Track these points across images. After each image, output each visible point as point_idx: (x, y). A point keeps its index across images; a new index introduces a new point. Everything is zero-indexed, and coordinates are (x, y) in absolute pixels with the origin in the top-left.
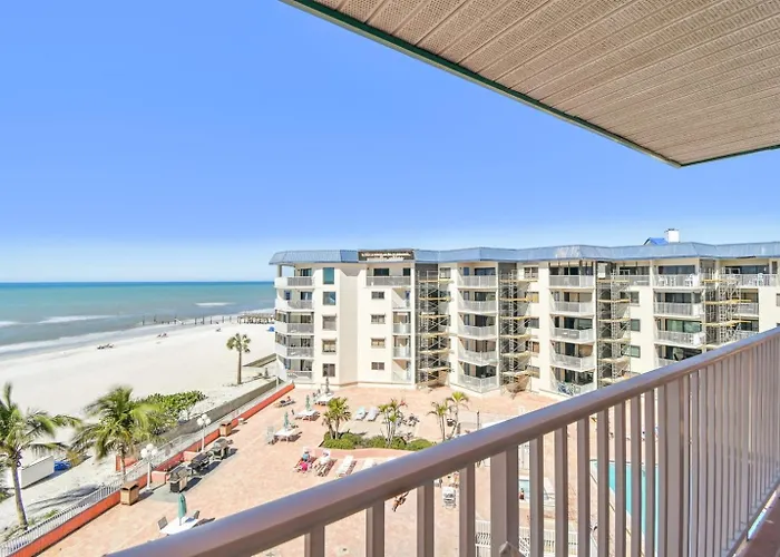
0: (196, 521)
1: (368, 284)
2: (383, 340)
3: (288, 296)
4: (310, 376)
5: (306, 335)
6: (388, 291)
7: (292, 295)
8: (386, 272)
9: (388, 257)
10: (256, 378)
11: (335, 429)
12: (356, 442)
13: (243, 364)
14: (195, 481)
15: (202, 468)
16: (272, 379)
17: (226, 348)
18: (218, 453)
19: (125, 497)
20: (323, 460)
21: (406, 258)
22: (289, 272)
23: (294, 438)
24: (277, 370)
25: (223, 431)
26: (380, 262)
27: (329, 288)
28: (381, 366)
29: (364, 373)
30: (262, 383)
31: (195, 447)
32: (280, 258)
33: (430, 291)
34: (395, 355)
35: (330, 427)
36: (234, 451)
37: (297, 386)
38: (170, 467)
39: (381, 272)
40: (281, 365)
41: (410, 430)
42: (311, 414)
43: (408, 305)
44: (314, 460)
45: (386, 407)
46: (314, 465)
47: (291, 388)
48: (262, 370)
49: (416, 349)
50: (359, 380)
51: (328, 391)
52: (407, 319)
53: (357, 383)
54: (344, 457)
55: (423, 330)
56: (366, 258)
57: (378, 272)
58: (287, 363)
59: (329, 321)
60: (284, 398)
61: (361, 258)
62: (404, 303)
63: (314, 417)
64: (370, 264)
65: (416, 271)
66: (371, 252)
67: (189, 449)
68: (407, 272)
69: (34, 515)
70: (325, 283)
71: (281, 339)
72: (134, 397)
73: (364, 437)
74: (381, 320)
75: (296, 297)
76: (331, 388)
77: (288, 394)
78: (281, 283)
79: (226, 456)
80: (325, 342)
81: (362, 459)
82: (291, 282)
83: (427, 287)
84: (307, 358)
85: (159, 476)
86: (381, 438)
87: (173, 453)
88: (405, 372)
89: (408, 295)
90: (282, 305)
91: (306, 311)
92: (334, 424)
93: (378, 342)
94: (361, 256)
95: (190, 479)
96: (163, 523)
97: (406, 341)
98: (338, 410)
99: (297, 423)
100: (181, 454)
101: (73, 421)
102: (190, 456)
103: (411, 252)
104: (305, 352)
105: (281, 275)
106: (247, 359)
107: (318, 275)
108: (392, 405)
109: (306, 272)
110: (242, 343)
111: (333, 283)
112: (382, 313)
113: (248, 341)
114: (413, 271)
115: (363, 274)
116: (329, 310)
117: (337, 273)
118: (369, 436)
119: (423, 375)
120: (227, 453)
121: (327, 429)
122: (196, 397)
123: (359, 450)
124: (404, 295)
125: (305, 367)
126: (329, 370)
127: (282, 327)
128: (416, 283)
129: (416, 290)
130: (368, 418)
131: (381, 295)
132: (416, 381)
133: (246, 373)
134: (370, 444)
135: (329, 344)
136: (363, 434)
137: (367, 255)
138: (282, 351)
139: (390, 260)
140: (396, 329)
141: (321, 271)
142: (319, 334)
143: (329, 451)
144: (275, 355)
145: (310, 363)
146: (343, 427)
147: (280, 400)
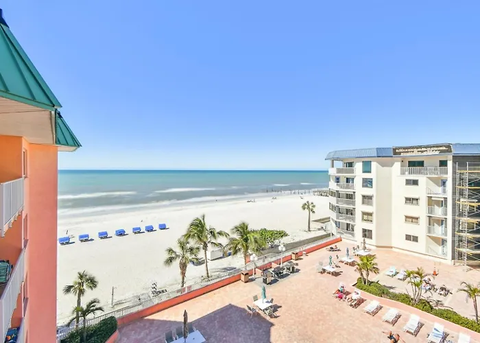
0: (271, 304)
1: (403, 173)
2: (417, 219)
3: (338, 180)
4: (353, 235)
5: (351, 207)
6: (422, 179)
7: (341, 180)
8: (421, 164)
9: (422, 152)
10: (319, 229)
11: (365, 277)
12: (383, 292)
13: (311, 220)
14: (275, 281)
15: (280, 275)
16: (329, 232)
17: (301, 209)
18: (289, 269)
19: (243, 277)
20: (354, 296)
21: (442, 151)
22: (339, 164)
23: (336, 274)
24: (331, 227)
25: (294, 257)
26: (415, 155)
27: (367, 176)
28: (415, 239)
29: (398, 241)
30: (322, 233)
31: (278, 262)
32: (331, 156)
33: (470, 180)
34: (429, 232)
35: (362, 274)
36: (298, 271)
37: (343, 239)
38: (265, 269)
39: (416, 164)
40: (334, 225)
41: (441, 298)
42: (350, 261)
43: (444, 191)
44: (348, 293)
45: (412, 273)
46: (348, 297)
47: (340, 240)
48: (323, 225)
49: (454, 230)
50: (393, 246)
51: (365, 248)
52: (443, 203)
53: (392, 247)
54: (372, 300)
55: (461, 215)
56: (400, 153)
57: (412, 164)
58: (338, 224)
59: (367, 199)
60: (333, 246)
61: (395, 153)
62: (440, 189)
63: (352, 264)
64: (404, 157)
65: (454, 162)
66: (404, 148)
67: (275, 262)
68: (443, 163)
69: (213, 274)
70: (364, 172)
71: (333, 208)
72: (249, 229)
73: (391, 291)
74: (414, 202)
75: (343, 181)
76: (367, 246)
77: (336, 244)
78: (333, 172)
79: (293, 272)
80: (364, 213)
81: (387, 307)
82: (339, 171)
83: (466, 177)
84: (351, 223)
85: (259, 272)
86: (407, 297)
87: (266, 262)
88: (441, 248)
89: (444, 183)
90: (333, 186)
91: (350, 191)
92: (364, 273)
93: (413, 219)
94: (396, 152)
95: (273, 278)
96: (256, 298)
97: (442, 222)
98: (367, 264)
99: (340, 264)
100: (270, 263)
101: (227, 235)
102: (274, 266)
103: (448, 146)
104: (349, 218)
105: (333, 167)
106: (313, 217)
107: (358, 167)
108: (418, 273)
109: (351, 165)
110: (311, 207)
111: (370, 172)
112: (417, 197)
113: (314, 206)
114: (450, 164)
115: (397, 165)
116: (367, 191)
117: (374, 165)
118: (397, 291)
119: (460, 255)
120: (294, 271)
121: (359, 276)
122: (282, 234)
123: (385, 299)
124: (440, 183)
125: (349, 228)
126: (367, 234)
127: (333, 200)
128: (454, 172)
129: (454, 179)
130: (398, 276)
131: (415, 182)
132: (453, 258)
133: (313, 225)
134: (396, 297)
135: (367, 216)
136: (391, 288)
137: (401, 150)
138: (333, 215)
139: (425, 153)
140: (431, 211)
141: (361, 163)
142: (360, 207)
143: (359, 291)
144: (329, 218)
145: (353, 226)
146: (373, 277)
147: (331, 246)
